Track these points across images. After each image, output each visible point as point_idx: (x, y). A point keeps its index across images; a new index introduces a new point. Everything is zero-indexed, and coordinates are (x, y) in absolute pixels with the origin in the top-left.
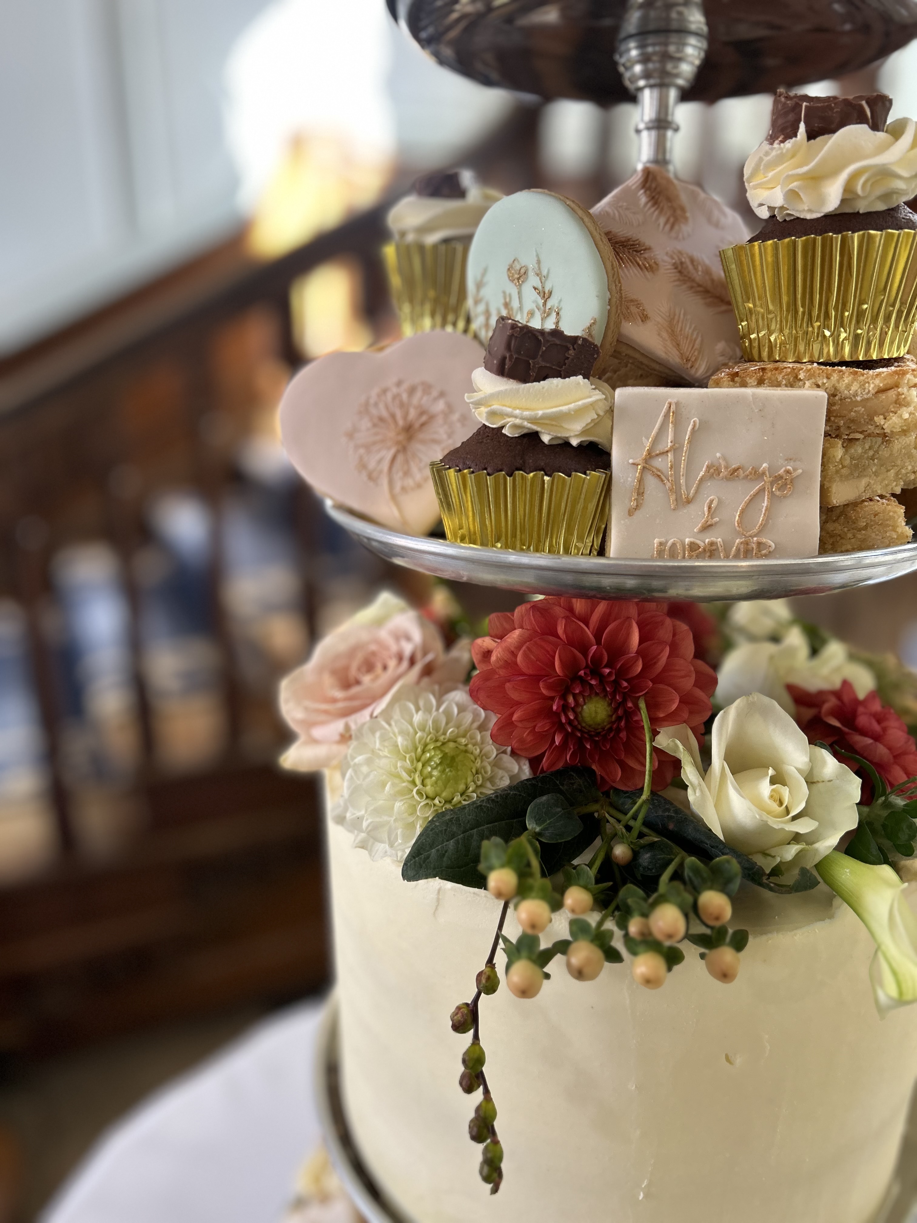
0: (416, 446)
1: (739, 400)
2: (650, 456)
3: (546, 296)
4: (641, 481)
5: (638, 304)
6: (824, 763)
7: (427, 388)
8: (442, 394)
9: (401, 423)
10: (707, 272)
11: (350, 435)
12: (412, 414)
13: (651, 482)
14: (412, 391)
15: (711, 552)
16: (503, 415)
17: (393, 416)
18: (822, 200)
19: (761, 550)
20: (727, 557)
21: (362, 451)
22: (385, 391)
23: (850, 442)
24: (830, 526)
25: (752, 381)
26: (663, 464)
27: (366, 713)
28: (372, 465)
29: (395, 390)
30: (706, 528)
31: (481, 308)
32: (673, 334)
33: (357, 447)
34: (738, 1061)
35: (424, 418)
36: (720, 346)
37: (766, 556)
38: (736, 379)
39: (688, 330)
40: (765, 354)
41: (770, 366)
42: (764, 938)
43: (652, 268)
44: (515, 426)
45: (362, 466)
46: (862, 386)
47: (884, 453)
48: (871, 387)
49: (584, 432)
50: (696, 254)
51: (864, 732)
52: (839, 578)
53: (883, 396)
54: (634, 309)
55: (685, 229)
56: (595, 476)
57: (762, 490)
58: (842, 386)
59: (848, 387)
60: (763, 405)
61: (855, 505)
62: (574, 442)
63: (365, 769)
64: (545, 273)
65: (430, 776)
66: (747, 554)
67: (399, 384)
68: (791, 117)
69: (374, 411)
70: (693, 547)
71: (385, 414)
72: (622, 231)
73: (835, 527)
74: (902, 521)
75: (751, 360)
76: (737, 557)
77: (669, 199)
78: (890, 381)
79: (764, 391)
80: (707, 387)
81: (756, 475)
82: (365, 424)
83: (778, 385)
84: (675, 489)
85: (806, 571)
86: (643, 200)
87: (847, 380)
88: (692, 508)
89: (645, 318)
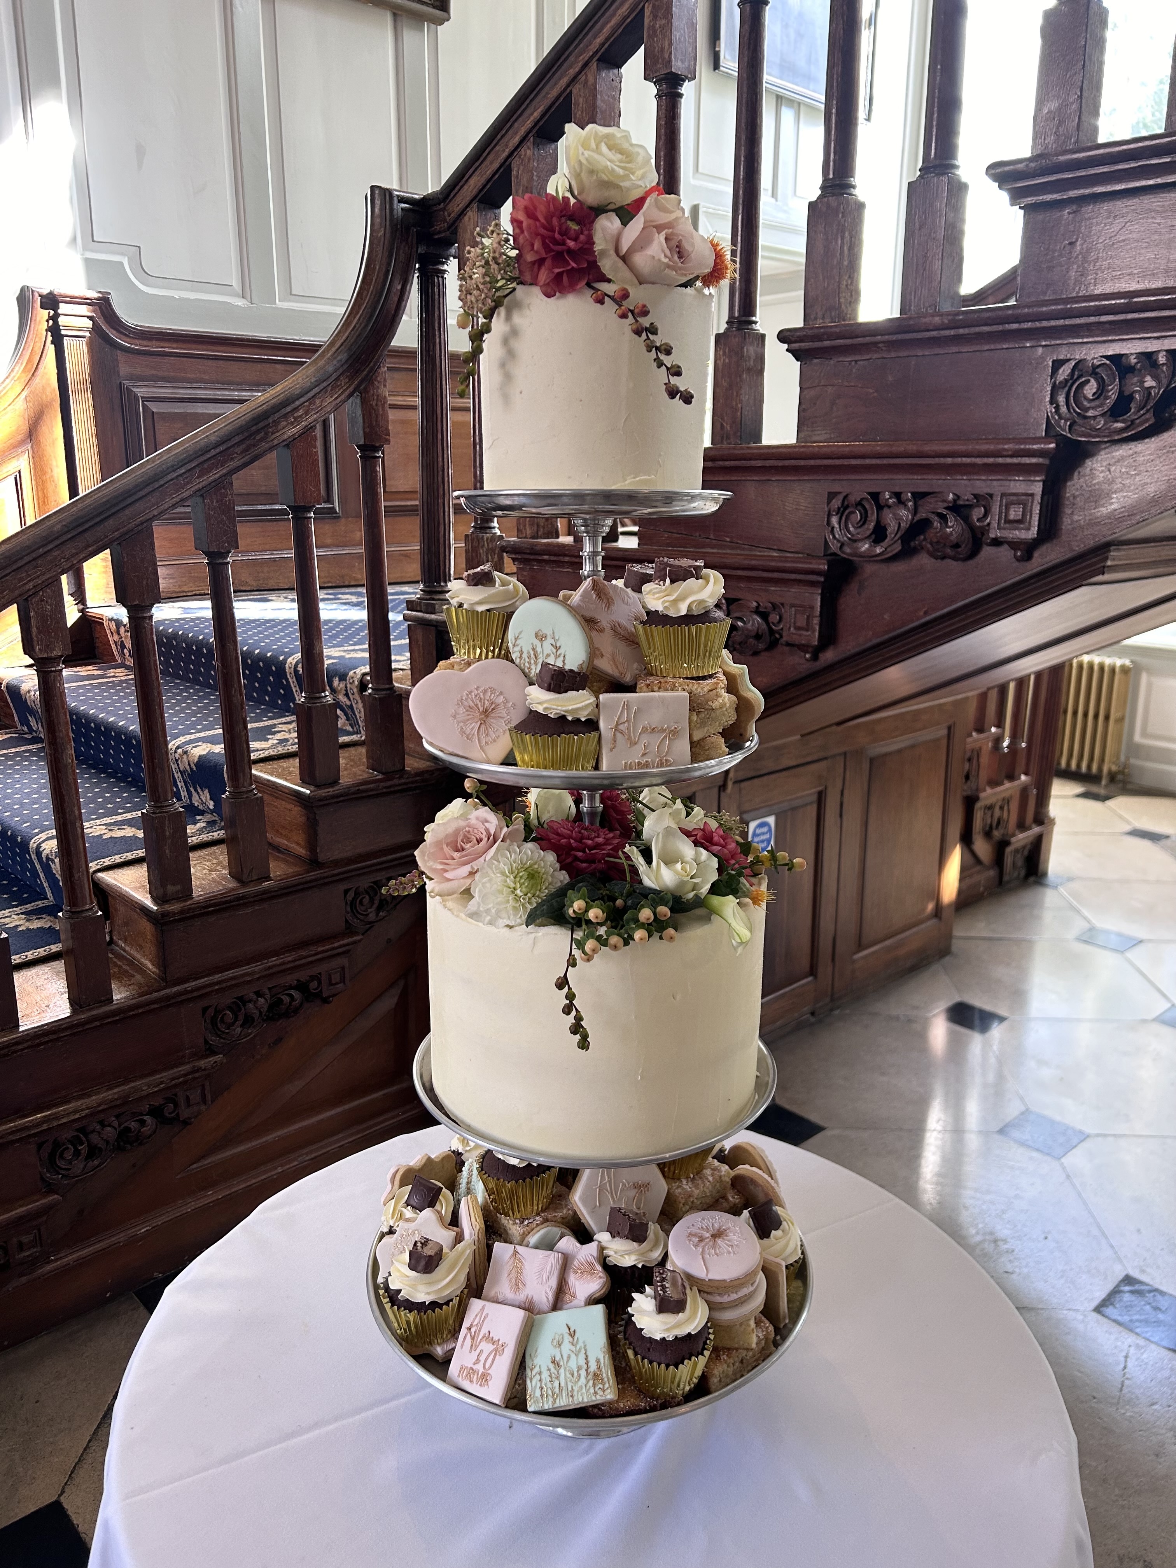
0: (490, 720)
1: (653, 698)
2: (617, 724)
3: (557, 648)
4: (614, 735)
5: (599, 649)
6: (701, 854)
7: (493, 690)
8: (501, 693)
9: (481, 709)
10: (626, 629)
11: (454, 717)
12: (487, 704)
13: (618, 735)
14: (485, 692)
15: (647, 765)
16: (551, 709)
17: (476, 705)
18: (679, 610)
19: (667, 763)
20: (653, 768)
21: (462, 724)
22: (471, 692)
23: (698, 713)
24: (693, 750)
25: (656, 688)
26: (621, 727)
27: (482, 859)
28: (468, 731)
29: (476, 692)
30: (644, 755)
31: (517, 649)
32: (614, 660)
33: (458, 723)
34: (678, 997)
35: (493, 706)
36: (635, 665)
37: (670, 766)
38: (650, 688)
39: (621, 660)
40: (659, 673)
41: (662, 680)
42: (685, 934)
43: (601, 631)
44: (556, 714)
45: (463, 732)
46: (702, 689)
47: (713, 715)
48: (706, 689)
49: (588, 715)
50: (620, 621)
51: (716, 844)
52: (697, 774)
53: (711, 693)
54: (597, 652)
55: (614, 608)
56: (594, 734)
57: (665, 737)
58: (694, 689)
59: (696, 689)
60: (663, 699)
61: (703, 739)
62: (583, 719)
63: (488, 885)
64: (557, 638)
65: (524, 883)
66: (662, 765)
67: (477, 689)
68: (663, 573)
69: (466, 703)
70: (639, 763)
71: (472, 704)
72: (588, 614)
73: (697, 750)
74: (723, 745)
75: (652, 675)
76: (657, 767)
77: (605, 594)
78: (713, 687)
79: (661, 694)
80: (635, 692)
81: (663, 730)
82: (462, 710)
83: (667, 690)
84: (629, 738)
85: (688, 770)
86: (594, 596)
87: (696, 686)
88: (636, 746)
89: (602, 656)
